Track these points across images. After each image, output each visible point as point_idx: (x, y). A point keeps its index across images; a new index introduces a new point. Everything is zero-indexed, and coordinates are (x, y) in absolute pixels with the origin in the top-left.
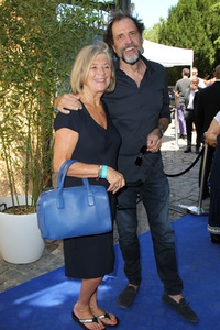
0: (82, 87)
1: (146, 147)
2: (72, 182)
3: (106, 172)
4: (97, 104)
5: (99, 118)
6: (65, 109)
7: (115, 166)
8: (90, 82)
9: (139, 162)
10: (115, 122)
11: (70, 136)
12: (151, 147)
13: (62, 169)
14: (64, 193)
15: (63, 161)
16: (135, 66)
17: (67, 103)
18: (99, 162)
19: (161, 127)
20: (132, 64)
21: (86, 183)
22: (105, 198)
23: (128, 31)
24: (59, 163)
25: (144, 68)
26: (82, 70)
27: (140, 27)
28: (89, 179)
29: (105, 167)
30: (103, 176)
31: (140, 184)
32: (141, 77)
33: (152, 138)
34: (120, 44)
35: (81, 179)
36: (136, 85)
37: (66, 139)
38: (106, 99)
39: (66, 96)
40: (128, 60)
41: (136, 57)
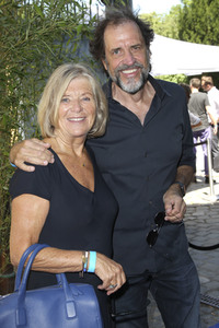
4: (79, 151)
6: (27, 163)
7: (109, 252)
11: (36, 206)
12: (172, 214)
13: (24, 260)
14: (26, 300)
15: (25, 246)
16: (137, 96)
17: (30, 155)
20: (133, 93)
21: (63, 280)
22: (91, 303)
29: (93, 255)
35: (54, 274)
39: (28, 144)
40: (126, 87)
41: (138, 84)
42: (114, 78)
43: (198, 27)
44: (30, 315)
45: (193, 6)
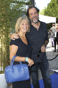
0: (19, 31)
1: (41, 51)
2: (16, 63)
3: (27, 59)
4: (24, 36)
5: (25, 41)
6: (13, 38)
7: (30, 57)
8: (22, 29)
9: (38, 56)
10: (30, 42)
11: (15, 48)
12: (42, 50)
13: (13, 59)
14: (13, 67)
15: (13, 56)
16: (36, 24)
18: (25, 56)
19: (45, 44)
20: (36, 23)
21: (21, 63)
22: (27, 68)
23: (34, 12)
24: (12, 56)
25: (39, 24)
26: (19, 25)
27: (38, 11)
28: (22, 62)
29: (27, 58)
30: (27, 61)
31: (39, 63)
32: (39, 27)
33: (43, 48)
34: (31, 17)
35: (19, 62)
36: (37, 30)
37: (14, 49)
38: (27, 34)
39: (14, 34)
40: (34, 22)
41: (37, 21)
42: (31, 20)
43: (48, 13)
44: (14, 70)
45: (47, 9)
